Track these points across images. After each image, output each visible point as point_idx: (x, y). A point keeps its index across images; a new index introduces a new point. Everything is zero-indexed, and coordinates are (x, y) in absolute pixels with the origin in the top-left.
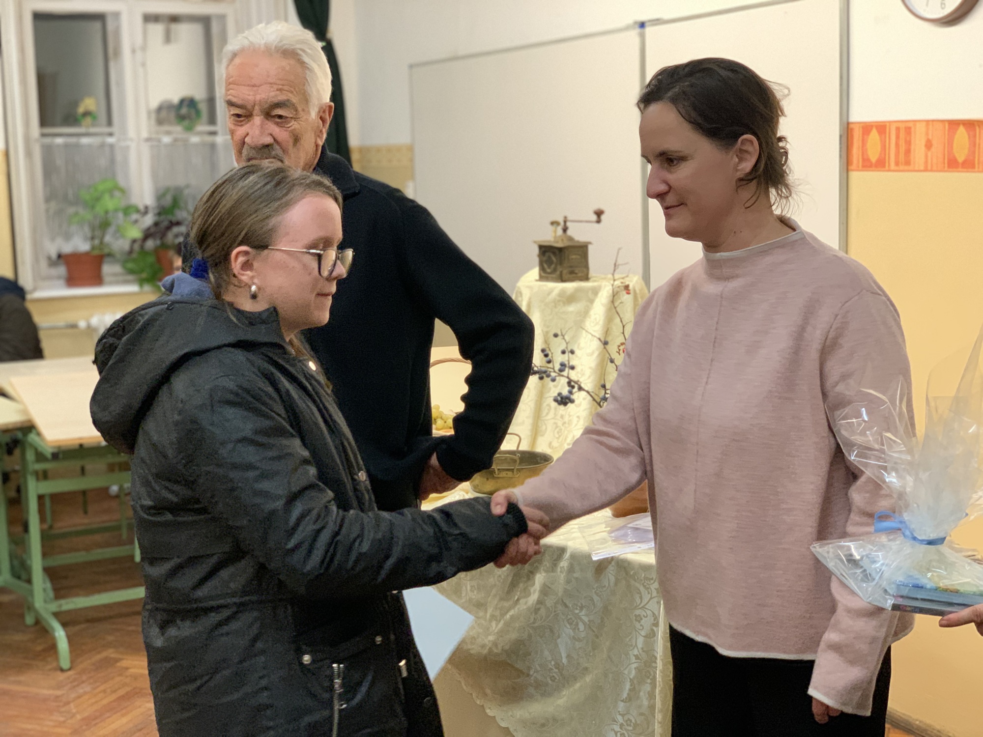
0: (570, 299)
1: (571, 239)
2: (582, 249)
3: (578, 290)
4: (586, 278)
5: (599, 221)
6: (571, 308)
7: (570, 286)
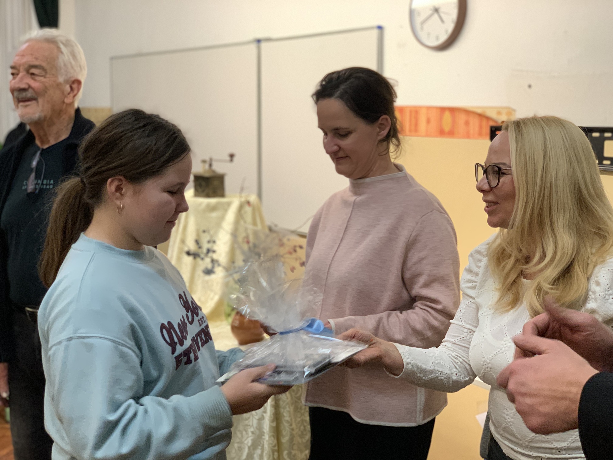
0: (213, 209)
1: (214, 172)
2: (220, 178)
3: (218, 203)
4: (222, 195)
5: (231, 160)
6: (214, 215)
7: (213, 201)
